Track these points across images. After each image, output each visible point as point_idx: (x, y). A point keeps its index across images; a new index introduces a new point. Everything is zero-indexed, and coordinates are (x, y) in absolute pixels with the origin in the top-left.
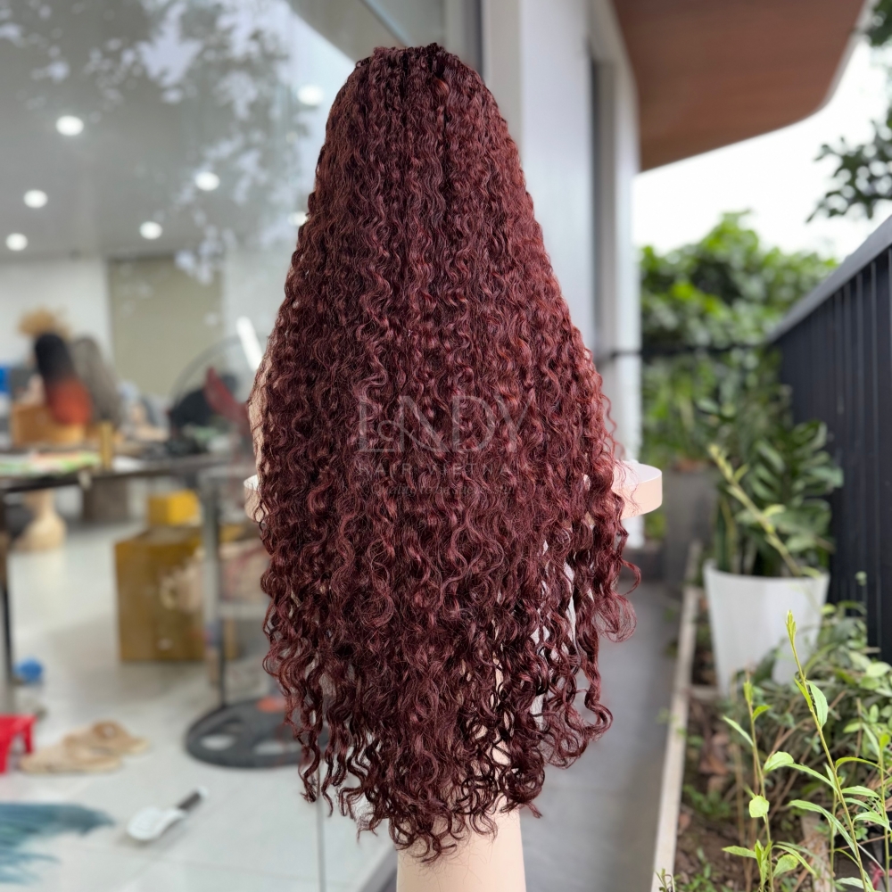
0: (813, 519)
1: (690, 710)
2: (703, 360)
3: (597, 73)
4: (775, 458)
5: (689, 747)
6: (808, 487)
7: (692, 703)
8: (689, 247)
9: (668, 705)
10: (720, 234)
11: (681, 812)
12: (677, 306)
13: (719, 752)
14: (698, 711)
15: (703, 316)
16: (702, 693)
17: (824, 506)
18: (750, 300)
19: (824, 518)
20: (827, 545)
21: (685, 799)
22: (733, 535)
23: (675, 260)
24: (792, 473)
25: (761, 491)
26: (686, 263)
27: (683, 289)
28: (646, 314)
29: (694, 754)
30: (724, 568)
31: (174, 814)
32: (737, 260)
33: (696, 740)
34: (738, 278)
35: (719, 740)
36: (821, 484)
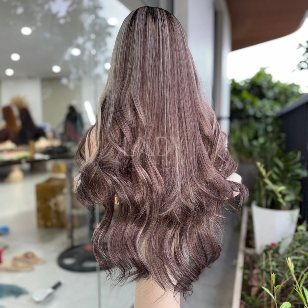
0: (294, 188)
1: (245, 258)
2: (252, 121)
3: (217, 16)
4: (281, 164)
5: (244, 274)
6: (292, 176)
7: (246, 255)
8: (248, 79)
9: (236, 257)
10: (259, 75)
11: (241, 304)
12: (243, 100)
13: (255, 276)
14: (248, 259)
15: (252, 104)
16: (249, 251)
17: (299, 183)
18: (269, 99)
19: (299, 188)
20: (300, 199)
21: (242, 298)
22: (263, 193)
23: (242, 84)
24: (287, 170)
25: (275, 177)
26: (247, 85)
27: (245, 94)
28: (232, 103)
29: (246, 277)
30: (260, 205)
31: (50, 290)
32: (265, 84)
33: (247, 271)
34: (265, 91)
35: (256, 271)
36: (298, 175)
